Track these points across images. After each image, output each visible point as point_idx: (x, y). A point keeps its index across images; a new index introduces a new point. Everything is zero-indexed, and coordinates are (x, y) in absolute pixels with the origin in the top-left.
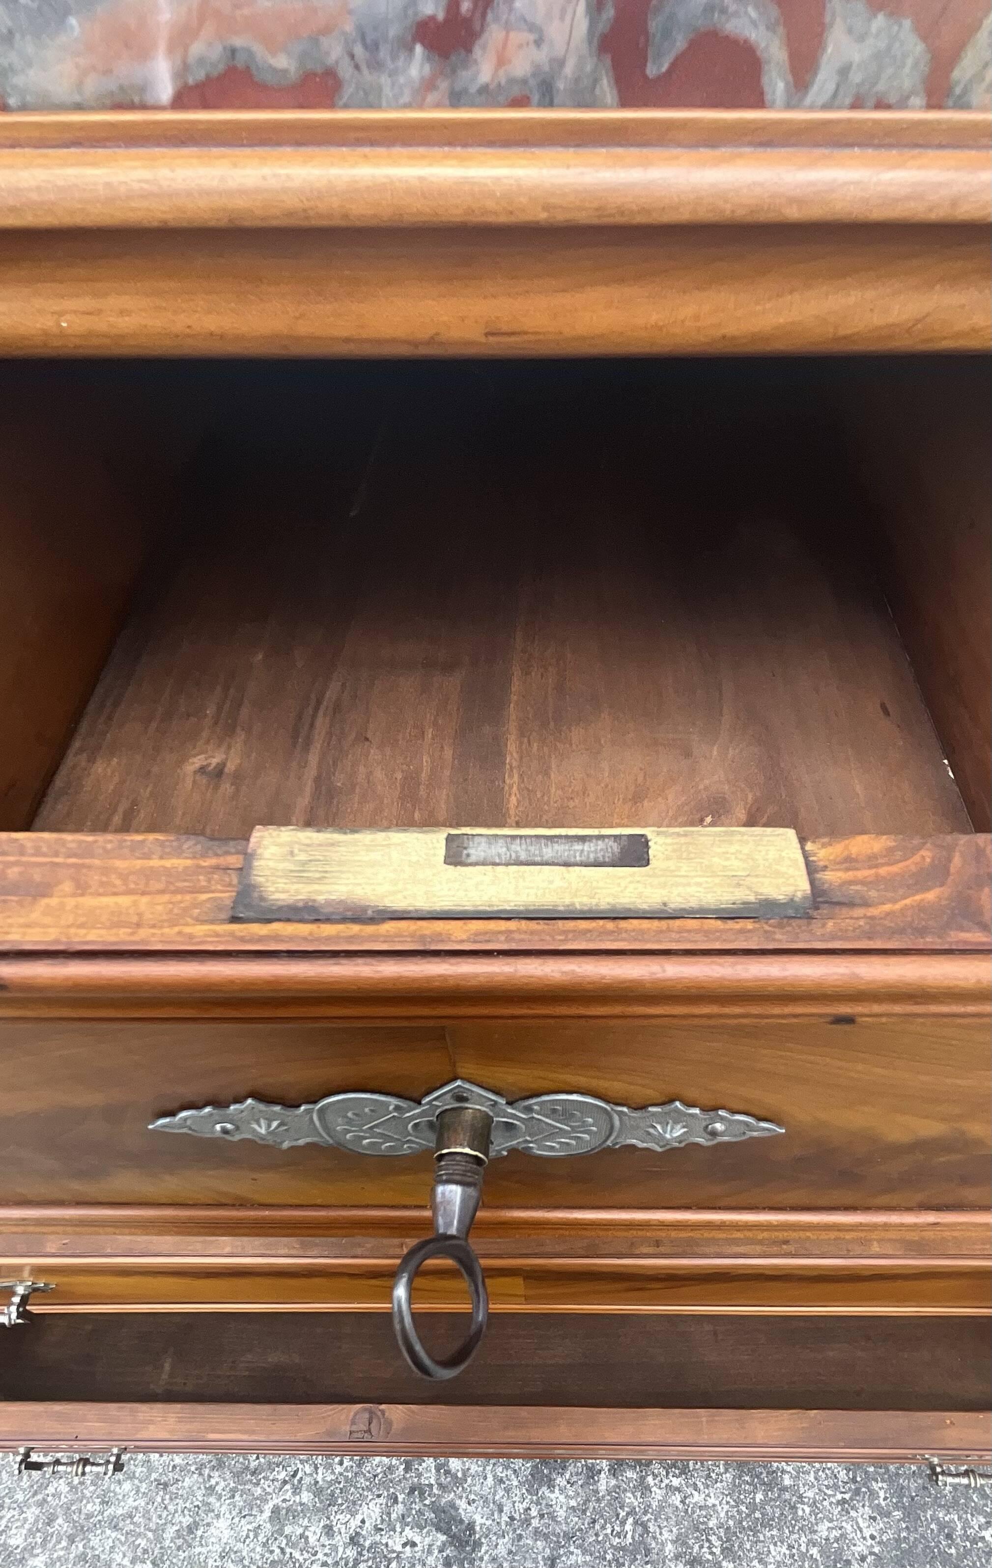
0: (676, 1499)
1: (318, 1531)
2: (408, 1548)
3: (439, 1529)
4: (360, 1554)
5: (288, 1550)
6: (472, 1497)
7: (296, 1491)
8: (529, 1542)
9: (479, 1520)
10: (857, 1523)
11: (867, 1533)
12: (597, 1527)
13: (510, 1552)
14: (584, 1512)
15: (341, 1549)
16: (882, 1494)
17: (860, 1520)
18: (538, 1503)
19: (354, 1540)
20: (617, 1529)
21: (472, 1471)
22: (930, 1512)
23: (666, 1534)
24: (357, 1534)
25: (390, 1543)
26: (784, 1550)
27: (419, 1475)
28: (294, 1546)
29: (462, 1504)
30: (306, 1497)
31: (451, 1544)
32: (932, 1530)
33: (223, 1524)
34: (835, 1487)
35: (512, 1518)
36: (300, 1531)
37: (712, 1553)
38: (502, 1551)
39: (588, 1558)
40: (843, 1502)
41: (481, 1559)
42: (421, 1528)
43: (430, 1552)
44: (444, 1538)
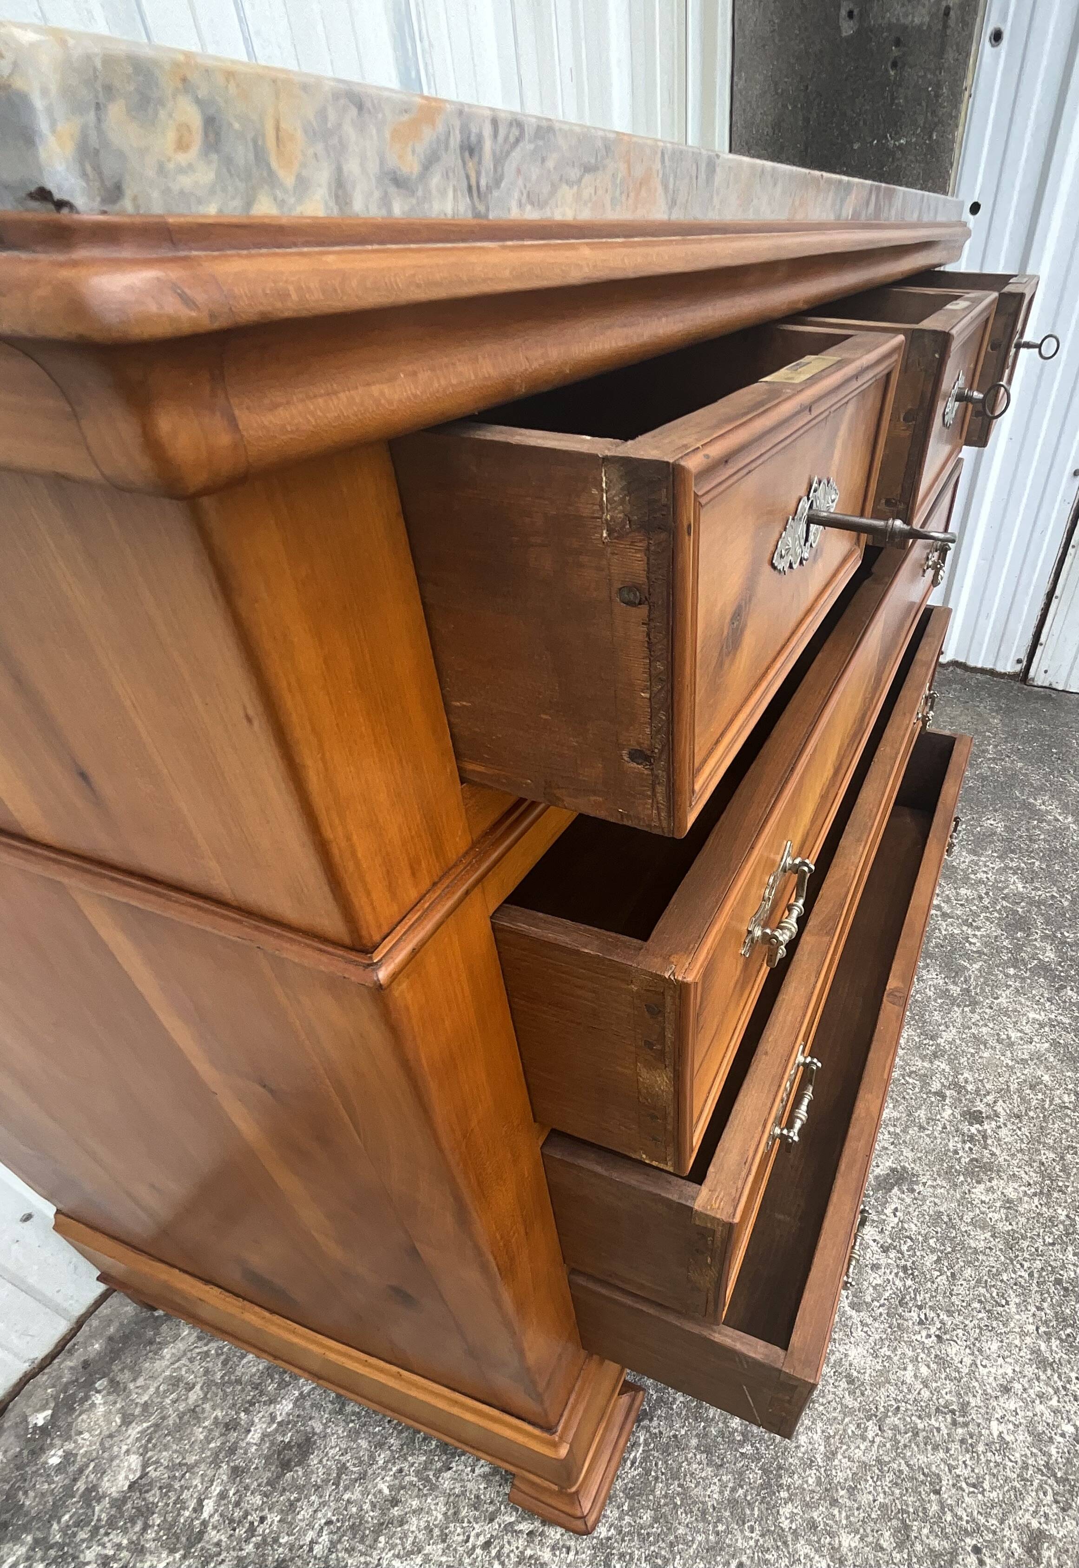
1: (874, 1275)
2: (898, 1214)
3: (890, 1190)
5: (882, 1301)
9: (889, 1164)
12: (907, 1097)
13: (912, 1150)
14: (897, 1101)
15: (890, 1261)
18: (887, 1125)
19: (885, 1250)
20: (911, 1087)
24: (882, 1247)
25: (892, 1225)
26: (936, 1013)
28: (880, 1295)
31: (900, 1185)
33: (853, 1352)
35: (893, 1143)
36: (871, 1290)
38: (910, 1155)
41: (913, 1169)
42: (887, 1202)
43: (903, 1200)
44: (896, 1188)
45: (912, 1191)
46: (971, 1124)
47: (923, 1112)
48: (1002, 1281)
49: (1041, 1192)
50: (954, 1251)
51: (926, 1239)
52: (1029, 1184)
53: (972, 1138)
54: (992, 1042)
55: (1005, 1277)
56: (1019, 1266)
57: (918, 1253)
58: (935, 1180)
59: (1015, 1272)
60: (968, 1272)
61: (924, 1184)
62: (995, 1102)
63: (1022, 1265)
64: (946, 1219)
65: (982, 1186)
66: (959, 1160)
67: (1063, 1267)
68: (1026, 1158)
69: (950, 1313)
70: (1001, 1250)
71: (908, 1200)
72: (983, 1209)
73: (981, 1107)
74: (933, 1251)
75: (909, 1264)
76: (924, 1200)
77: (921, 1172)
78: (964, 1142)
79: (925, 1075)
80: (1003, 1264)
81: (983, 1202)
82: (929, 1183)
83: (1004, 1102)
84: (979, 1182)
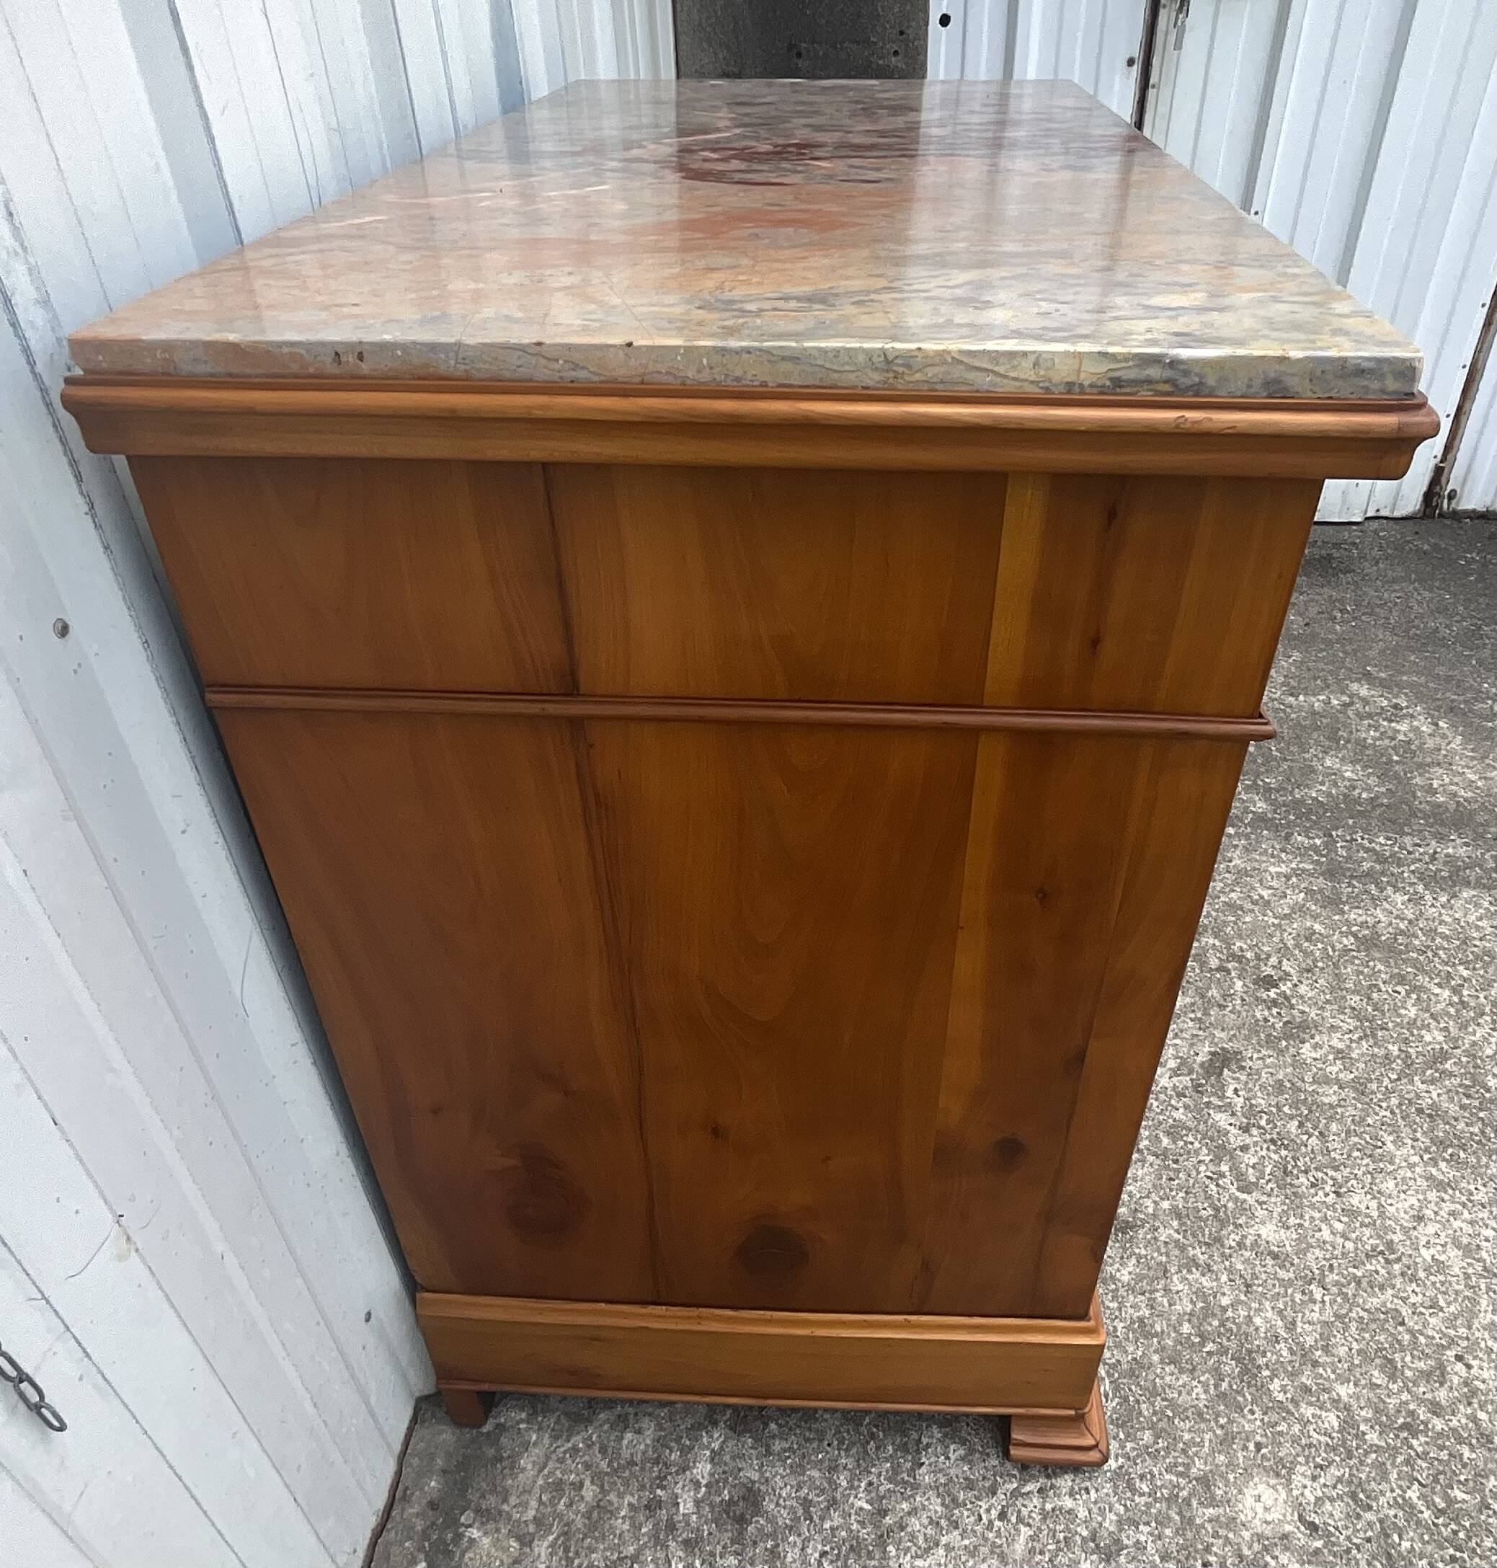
1: (1247, 1156)
2: (1240, 1093)
3: (1221, 1074)
5: (1267, 1177)
6: (1192, 1053)
7: (1222, 1175)
8: (1213, 1018)
9: (1207, 1049)
13: (1222, 1030)
15: (1255, 1139)
18: (1185, 1013)
19: (1245, 1129)
21: (1174, 1053)
24: (1240, 1128)
25: (1239, 1105)
27: (1187, 1088)
28: (1263, 1172)
29: (1199, 1059)
30: (1224, 1168)
31: (1228, 1066)
33: (1263, 1231)
35: (1200, 1029)
36: (1251, 1170)
38: (1223, 1035)
41: (1232, 1047)
42: (1224, 1085)
43: (1237, 1079)
44: (1226, 1071)
45: (1243, 1068)
46: (1268, 990)
47: (1214, 991)
48: (1369, 1125)
49: (1366, 1036)
50: (1311, 1111)
51: (1279, 1109)
52: (1351, 1031)
53: (1274, 1003)
54: (1248, 906)
55: (1370, 1121)
56: (1377, 1108)
57: (1279, 1124)
58: (1260, 1051)
59: (1377, 1114)
60: (1334, 1127)
61: (1251, 1058)
62: (1279, 963)
63: (1381, 1107)
64: (1289, 1085)
65: (1307, 1045)
66: (1273, 1026)
67: (1418, 1097)
68: (1336, 1007)
69: (1336, 1169)
70: (1354, 1098)
71: (1244, 1078)
72: (1318, 1066)
73: (1269, 971)
74: (1292, 1117)
75: (1275, 1136)
76: (1258, 1073)
77: (1242, 1049)
78: (1269, 1009)
80: (1362, 1110)
81: (1315, 1059)
82: (1255, 1056)
83: (1288, 960)
84: (1303, 1042)
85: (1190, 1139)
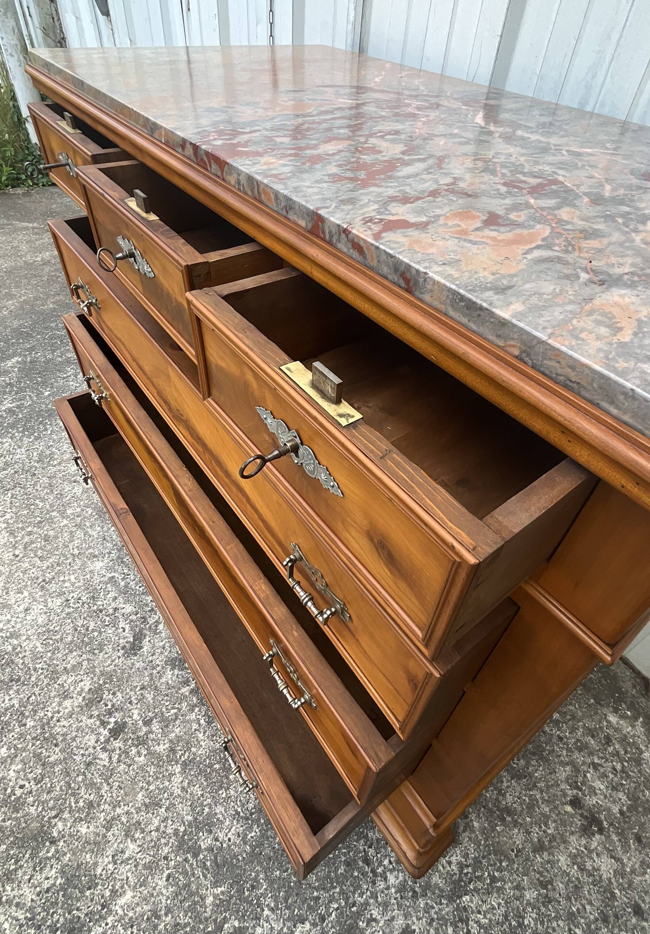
0: (195, 726)
1: (113, 596)
2: (122, 630)
3: (134, 636)
4: (112, 615)
6: (152, 641)
7: (123, 579)
8: (146, 674)
9: (146, 648)
10: (232, 827)
11: (229, 835)
12: (166, 698)
13: (139, 669)
14: (169, 689)
16: (253, 834)
17: (234, 828)
18: (163, 668)
19: (116, 609)
20: (169, 707)
21: (162, 635)
22: (258, 868)
23: (177, 730)
24: (118, 609)
25: (121, 622)
26: (200, 793)
27: (150, 617)
28: (104, 591)
29: (147, 639)
30: (123, 584)
31: (131, 645)
32: (251, 875)
33: (101, 564)
34: (243, 805)
35: (152, 661)
36: (110, 590)
37: (180, 757)
38: (137, 665)
39: (152, 702)
40: (238, 813)
41: (131, 659)
42: (131, 630)
43: (124, 638)
44: (132, 640)
45: (123, 648)
46: (116, 722)
47: (150, 699)
51: (100, 633)
53: (110, 713)
55: (49, 654)
57: (99, 623)
59: (45, 662)
60: (70, 638)
61: (119, 657)
62: (110, 758)
63: (42, 669)
64: (96, 651)
66: (109, 691)
69: (69, 614)
71: (121, 641)
72: (79, 676)
73: (117, 744)
74: (93, 631)
76: (113, 649)
77: (125, 662)
78: (113, 706)
79: (167, 726)
81: (82, 681)
82: (117, 661)
83: (104, 766)
84: (90, 690)
85: (141, 589)
